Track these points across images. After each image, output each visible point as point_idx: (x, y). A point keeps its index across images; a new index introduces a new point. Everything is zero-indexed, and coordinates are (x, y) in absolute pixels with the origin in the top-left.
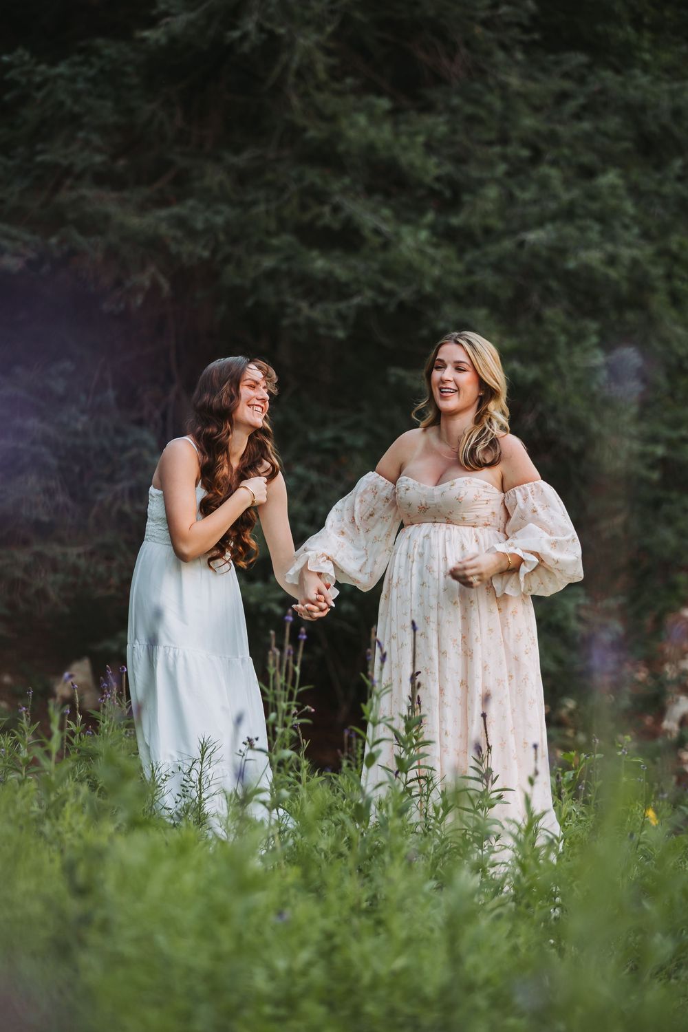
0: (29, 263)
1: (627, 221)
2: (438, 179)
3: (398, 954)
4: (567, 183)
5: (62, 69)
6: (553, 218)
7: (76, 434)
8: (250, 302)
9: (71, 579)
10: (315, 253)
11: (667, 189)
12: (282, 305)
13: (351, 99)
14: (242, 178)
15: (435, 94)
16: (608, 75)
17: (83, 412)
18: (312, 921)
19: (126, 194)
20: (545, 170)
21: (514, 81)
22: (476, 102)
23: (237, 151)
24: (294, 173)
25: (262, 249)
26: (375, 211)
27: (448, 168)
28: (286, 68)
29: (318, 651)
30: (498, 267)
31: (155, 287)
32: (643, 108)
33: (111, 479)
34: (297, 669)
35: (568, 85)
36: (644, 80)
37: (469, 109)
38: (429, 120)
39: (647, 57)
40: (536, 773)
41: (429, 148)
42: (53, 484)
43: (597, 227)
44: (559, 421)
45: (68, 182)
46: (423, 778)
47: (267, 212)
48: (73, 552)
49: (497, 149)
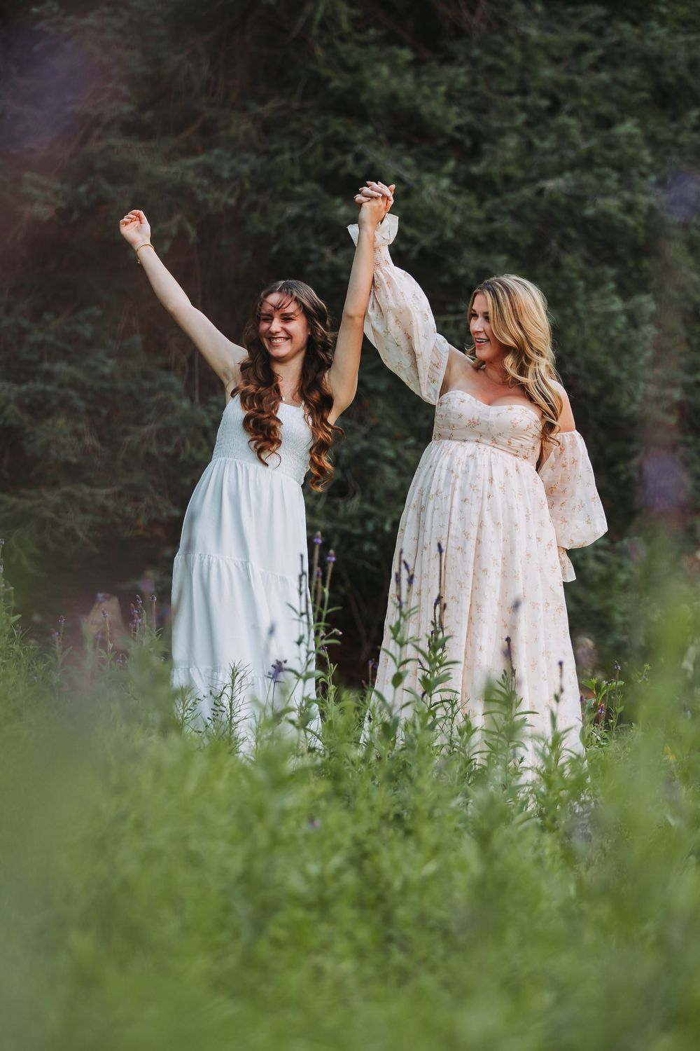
0: (59, 211)
1: (644, 170)
2: (458, 128)
3: (427, 862)
4: (586, 132)
5: (91, 20)
6: (572, 167)
7: (103, 377)
8: (275, 249)
9: (99, 519)
10: (338, 201)
11: (683, 138)
12: (307, 251)
13: (374, 49)
14: (267, 128)
15: (456, 47)
16: (626, 26)
17: (110, 356)
18: (342, 828)
19: (153, 144)
20: (563, 119)
21: (534, 32)
22: (497, 53)
23: (263, 101)
24: (317, 122)
25: (287, 197)
26: (397, 160)
27: (469, 118)
28: (310, 19)
29: (342, 590)
30: (517, 215)
31: (182, 234)
32: (660, 59)
33: (138, 422)
34: (326, 591)
35: (586, 37)
36: (661, 32)
37: (489, 60)
38: (450, 71)
39: (664, 10)
40: (562, 690)
41: (450, 98)
42: (81, 426)
43: (615, 175)
44: (577, 366)
45: (97, 132)
46: (447, 701)
47: (292, 160)
48: (102, 492)
49: (517, 99)
